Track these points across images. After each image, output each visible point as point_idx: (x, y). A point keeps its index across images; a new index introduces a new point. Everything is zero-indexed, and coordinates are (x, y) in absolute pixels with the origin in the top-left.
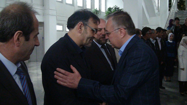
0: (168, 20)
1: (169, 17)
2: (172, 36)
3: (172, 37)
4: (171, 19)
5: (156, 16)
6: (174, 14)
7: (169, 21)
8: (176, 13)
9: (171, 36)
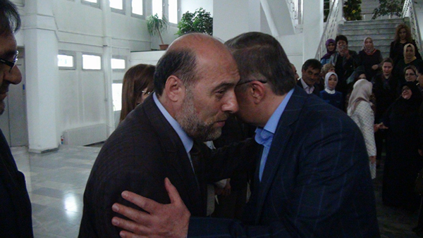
0: (322, 41)
1: (324, 35)
2: (332, 77)
3: (333, 81)
4: (330, 38)
5: (294, 34)
6: (336, 28)
7: (325, 43)
8: (341, 26)
9: (330, 79)
